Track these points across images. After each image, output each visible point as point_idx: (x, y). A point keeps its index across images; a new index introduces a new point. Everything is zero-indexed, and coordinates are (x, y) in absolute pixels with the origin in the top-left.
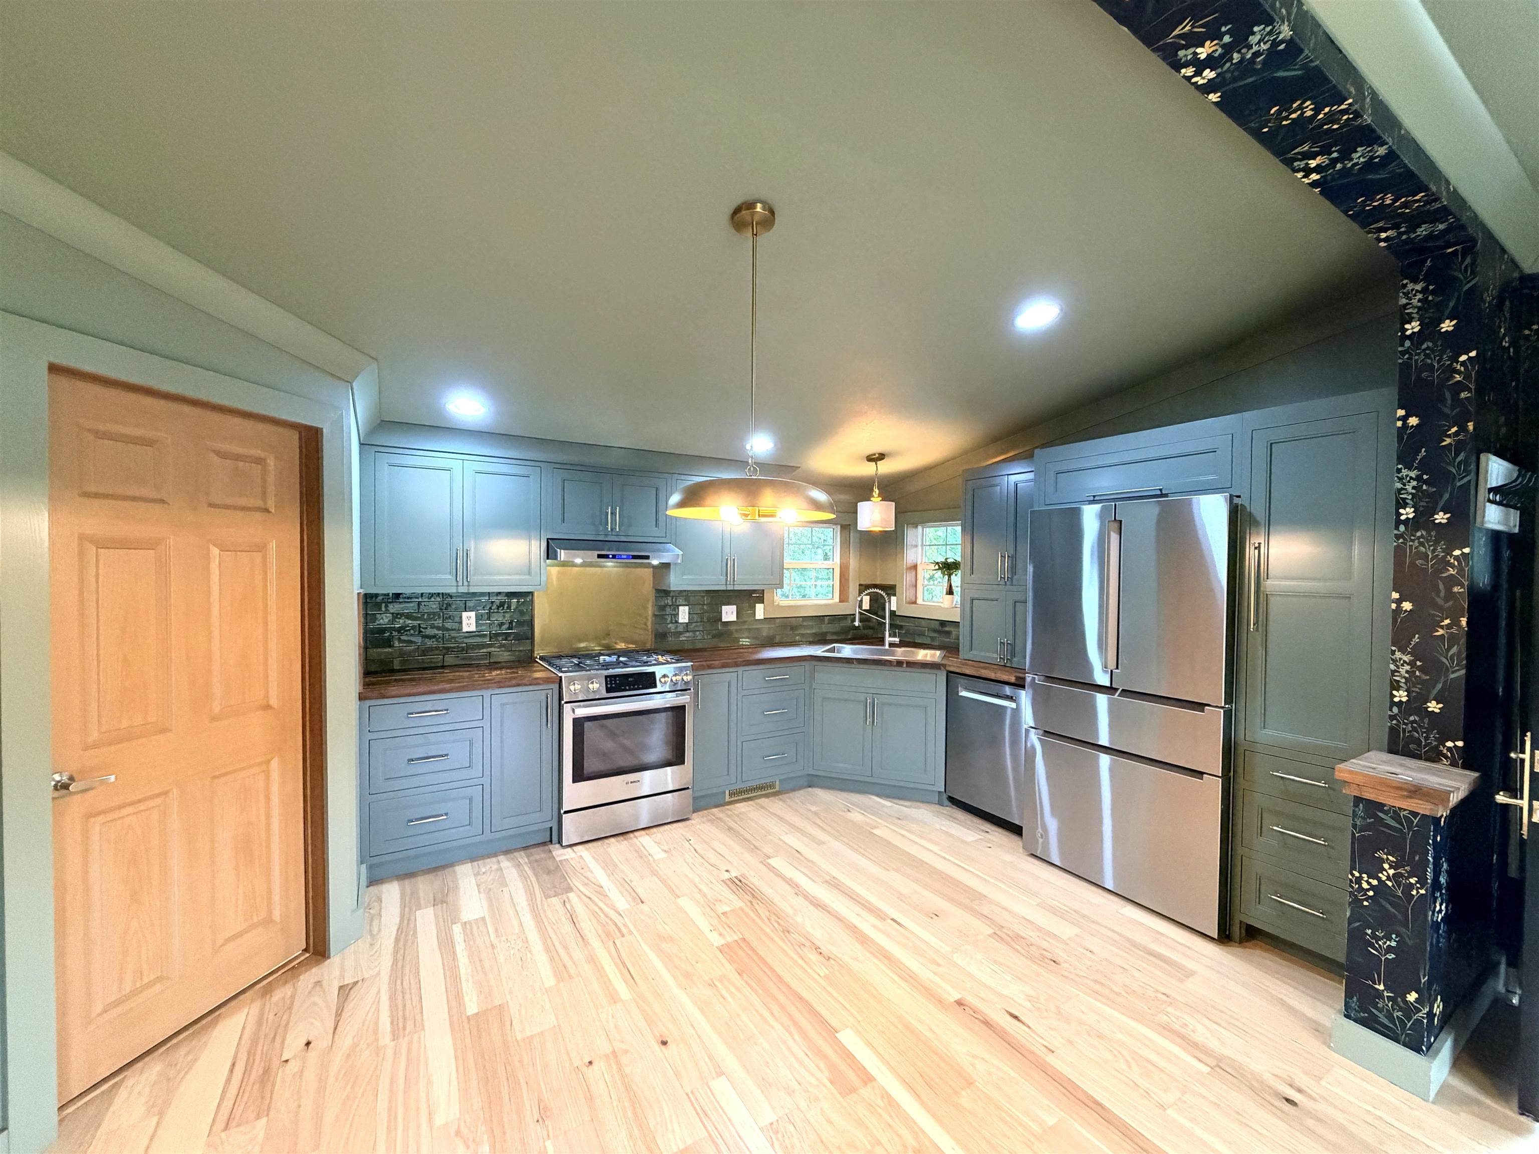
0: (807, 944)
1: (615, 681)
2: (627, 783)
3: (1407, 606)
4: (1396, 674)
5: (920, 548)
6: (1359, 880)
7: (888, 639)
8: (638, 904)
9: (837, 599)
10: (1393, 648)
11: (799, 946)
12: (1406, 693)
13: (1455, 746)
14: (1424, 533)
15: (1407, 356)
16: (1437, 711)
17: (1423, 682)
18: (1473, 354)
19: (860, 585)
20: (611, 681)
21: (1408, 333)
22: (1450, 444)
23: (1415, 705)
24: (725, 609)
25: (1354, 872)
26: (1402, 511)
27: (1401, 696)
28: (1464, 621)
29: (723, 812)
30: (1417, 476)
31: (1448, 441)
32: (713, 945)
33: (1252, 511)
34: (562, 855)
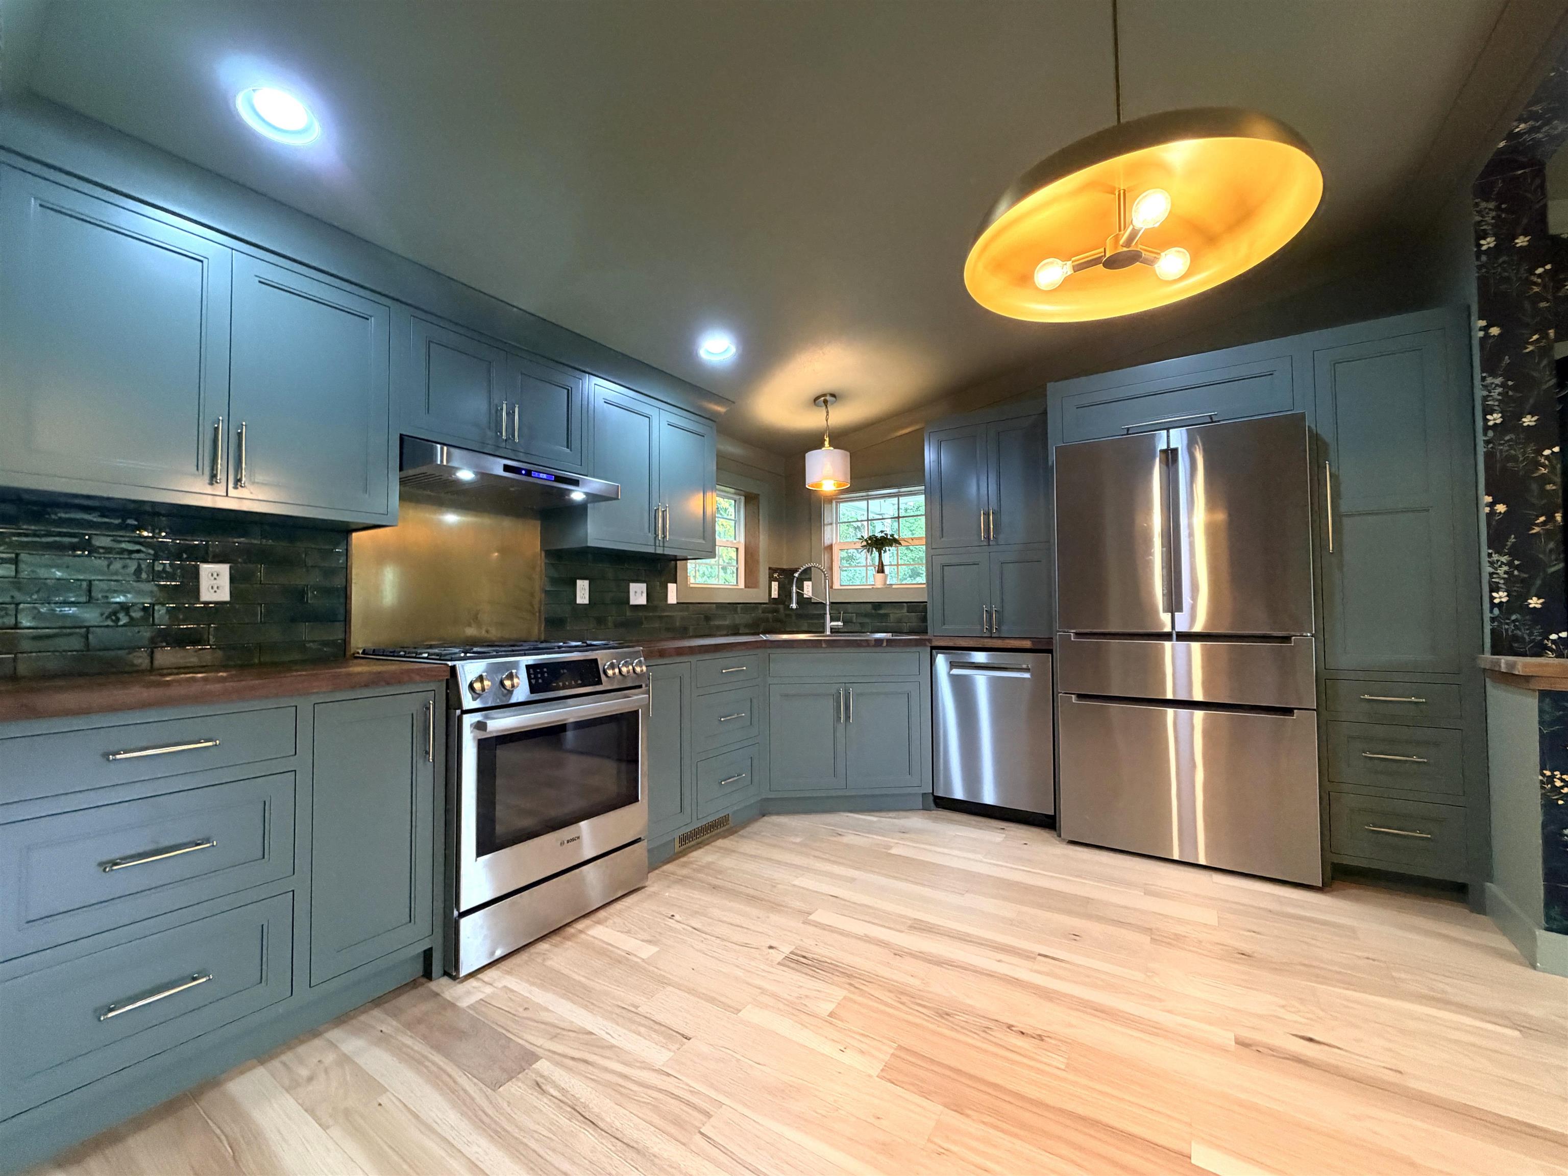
0: (991, 1025)
1: (542, 673)
2: (562, 844)
3: (1501, 508)
4: (1494, 576)
5: (834, 525)
6: (1551, 779)
7: (829, 624)
8: (682, 1044)
9: (742, 585)
10: (1490, 551)
11: (984, 1031)
12: (1506, 594)
13: (1560, 638)
14: (1513, 437)
15: (1484, 270)
16: (1539, 606)
17: (1523, 581)
18: (1548, 267)
19: (770, 568)
20: (536, 673)
21: (1484, 248)
22: (1532, 351)
23: (1517, 602)
24: (634, 587)
25: (1545, 772)
26: (1489, 417)
27: (1501, 596)
28: (1559, 517)
29: (684, 865)
30: (1502, 383)
31: (1530, 348)
32: (870, 1076)
33: (1319, 432)
34: (469, 993)
